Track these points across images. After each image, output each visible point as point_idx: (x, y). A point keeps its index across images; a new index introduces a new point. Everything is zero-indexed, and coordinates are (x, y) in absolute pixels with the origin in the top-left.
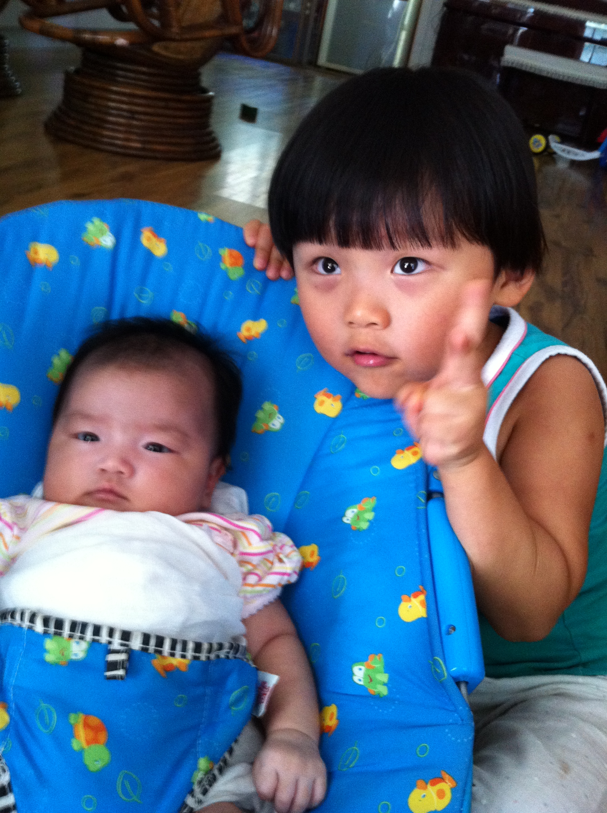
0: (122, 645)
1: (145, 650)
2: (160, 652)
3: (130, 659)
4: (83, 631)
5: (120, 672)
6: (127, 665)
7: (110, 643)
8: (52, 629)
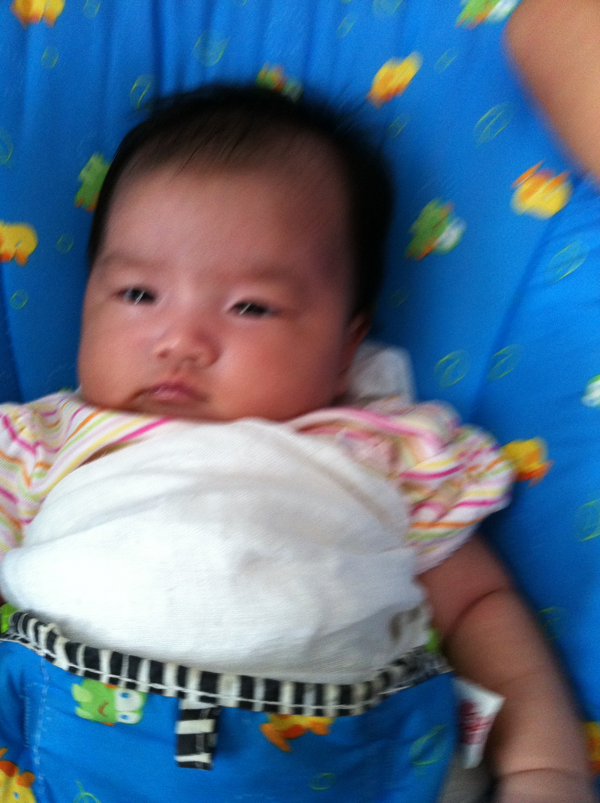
0: (203, 699)
1: (245, 706)
2: (274, 709)
3: (217, 728)
4: (133, 673)
5: (203, 758)
6: (213, 740)
7: (181, 695)
8: (82, 668)
